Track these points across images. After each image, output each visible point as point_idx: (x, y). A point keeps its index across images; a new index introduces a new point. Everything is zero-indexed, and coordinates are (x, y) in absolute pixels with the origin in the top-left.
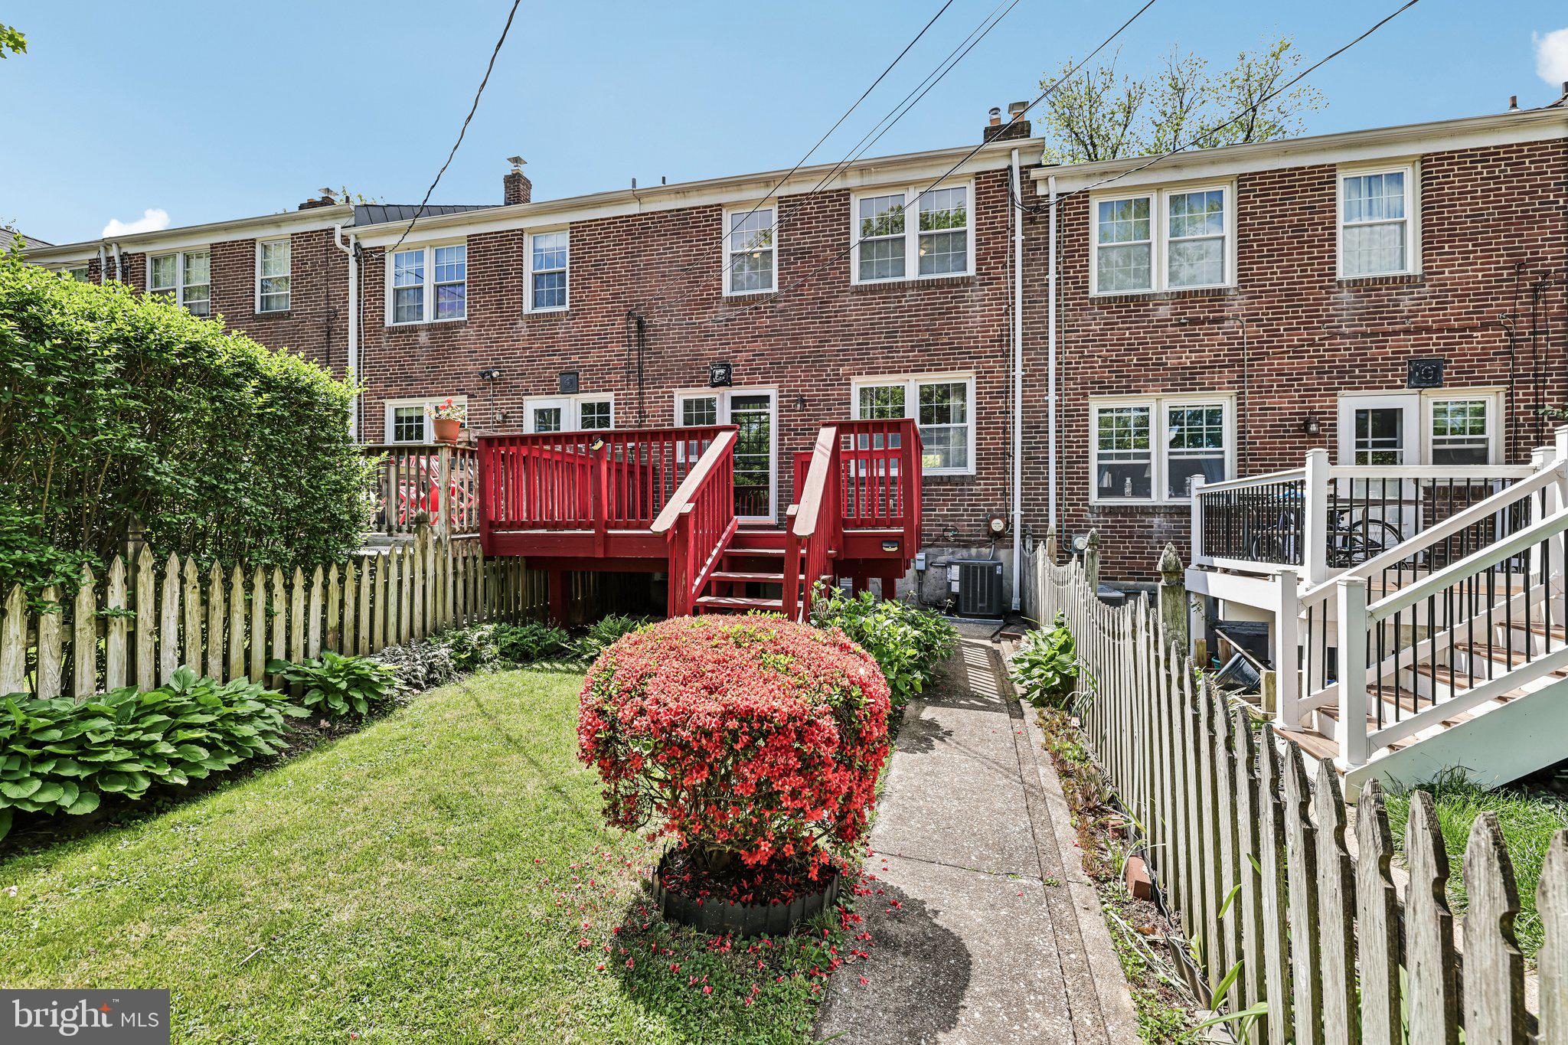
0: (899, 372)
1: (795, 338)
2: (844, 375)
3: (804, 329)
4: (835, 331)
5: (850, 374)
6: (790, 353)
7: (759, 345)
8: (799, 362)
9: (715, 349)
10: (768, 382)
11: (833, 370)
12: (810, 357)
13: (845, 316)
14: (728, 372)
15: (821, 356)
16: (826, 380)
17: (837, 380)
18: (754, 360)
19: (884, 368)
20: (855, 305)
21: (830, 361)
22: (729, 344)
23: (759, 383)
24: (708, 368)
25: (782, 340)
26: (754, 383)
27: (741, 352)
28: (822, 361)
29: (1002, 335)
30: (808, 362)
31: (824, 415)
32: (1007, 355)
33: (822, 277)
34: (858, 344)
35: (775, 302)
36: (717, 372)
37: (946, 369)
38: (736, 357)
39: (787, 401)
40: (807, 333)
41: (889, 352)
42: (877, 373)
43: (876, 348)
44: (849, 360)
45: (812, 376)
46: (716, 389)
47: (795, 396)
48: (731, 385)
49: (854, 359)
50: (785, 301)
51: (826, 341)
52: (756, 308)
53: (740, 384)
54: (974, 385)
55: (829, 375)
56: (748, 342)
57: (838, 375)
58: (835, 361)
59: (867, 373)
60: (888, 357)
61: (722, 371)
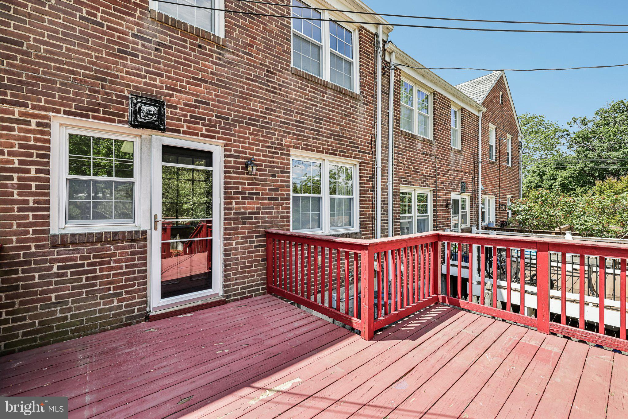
0: (322, 152)
1: (243, 97)
2: (286, 146)
3: (253, 91)
4: (280, 103)
5: (290, 146)
6: (239, 112)
7: (202, 90)
8: (247, 124)
9: (139, 76)
10: (213, 137)
11: (278, 139)
12: (258, 121)
13: (287, 92)
14: (160, 114)
15: (268, 123)
16: (270, 147)
17: (281, 149)
18: (197, 107)
19: (314, 147)
20: (295, 86)
21: (275, 130)
22: (161, 75)
23: (203, 136)
24: (127, 98)
25: (230, 94)
26: (197, 135)
27: (180, 92)
28: (269, 128)
29: (372, 141)
30: (255, 125)
31: (269, 180)
32: (374, 153)
33: (268, 47)
34: (297, 121)
35: (223, 49)
36: (145, 108)
37: (347, 157)
38: (171, 96)
39: (235, 162)
40: (254, 96)
41: (317, 135)
42: (309, 150)
43: (308, 129)
44: (289, 133)
45: (259, 140)
46: (138, 131)
47: (243, 158)
48: (163, 131)
49: (294, 134)
50: (233, 53)
51: (272, 110)
52: (200, 46)
53: (178, 131)
54: (358, 171)
55: (273, 143)
56: (188, 83)
57: (281, 145)
58: (280, 131)
59: (303, 149)
60: (316, 139)
61: (153, 109)
